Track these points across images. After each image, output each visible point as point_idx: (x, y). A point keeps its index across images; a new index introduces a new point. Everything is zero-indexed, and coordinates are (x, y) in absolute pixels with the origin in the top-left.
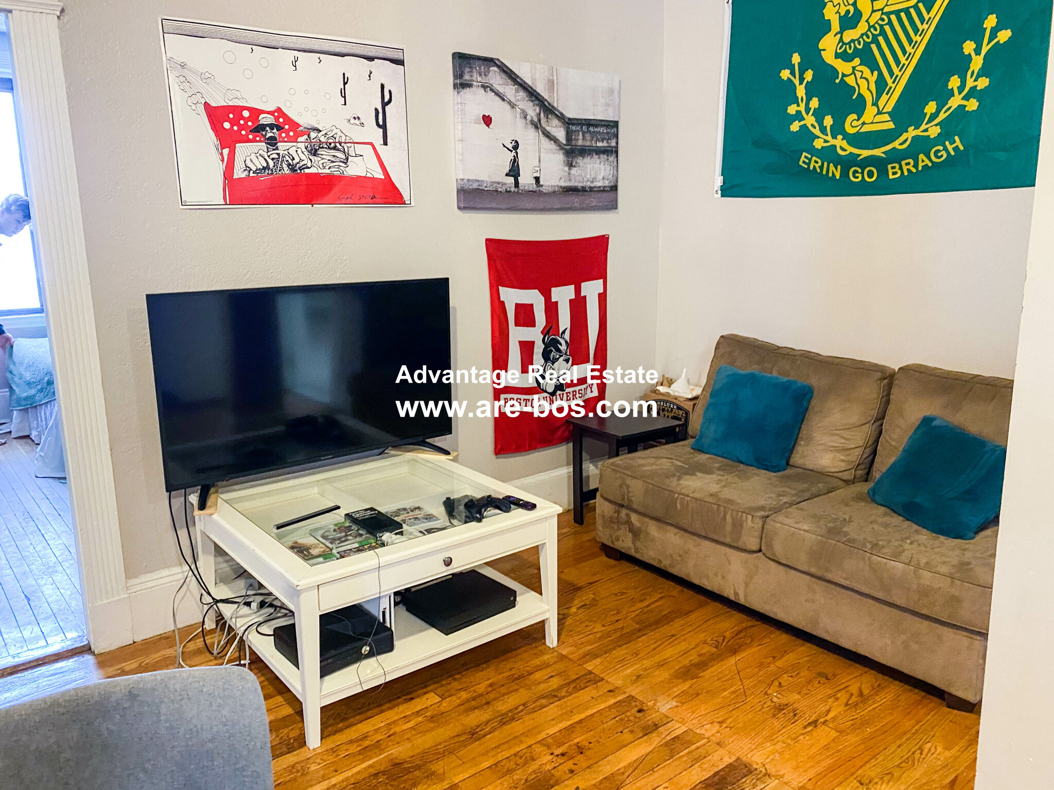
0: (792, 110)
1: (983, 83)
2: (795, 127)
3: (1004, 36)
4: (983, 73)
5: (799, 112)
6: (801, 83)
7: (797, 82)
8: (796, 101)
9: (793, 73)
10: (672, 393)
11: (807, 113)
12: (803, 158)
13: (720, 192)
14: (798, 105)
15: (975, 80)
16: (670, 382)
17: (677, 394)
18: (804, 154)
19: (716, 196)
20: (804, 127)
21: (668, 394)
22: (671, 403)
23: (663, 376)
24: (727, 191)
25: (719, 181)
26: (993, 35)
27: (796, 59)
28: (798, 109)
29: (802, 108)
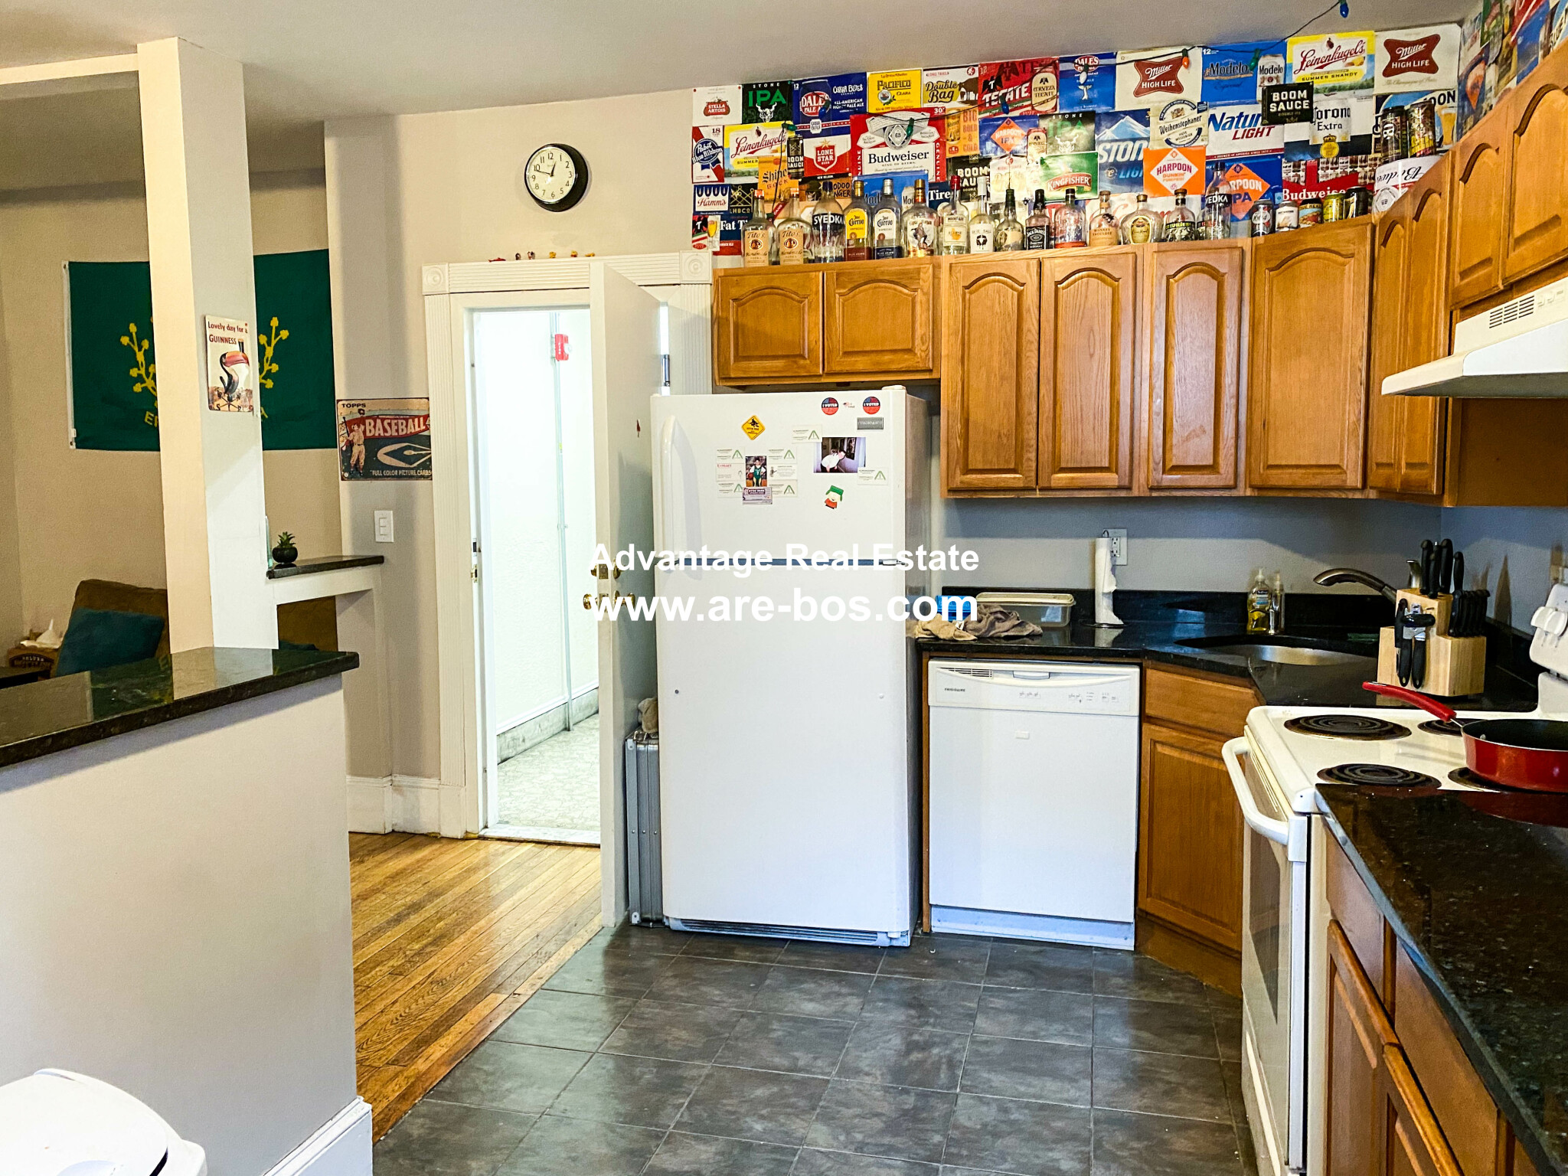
0: (134, 372)
1: (275, 368)
2: (138, 388)
3: (284, 334)
4: (273, 360)
5: (140, 375)
6: (140, 350)
7: (136, 349)
8: (136, 365)
9: (131, 340)
10: (38, 646)
11: (148, 377)
12: (147, 417)
13: (74, 444)
14: (139, 369)
15: (270, 365)
16: (35, 636)
17: (44, 646)
18: (148, 413)
19: (71, 447)
20: (145, 389)
21: (34, 648)
22: (37, 656)
23: (31, 631)
24: (82, 442)
25: (73, 433)
26: (277, 334)
27: (133, 328)
28: (140, 372)
29: (143, 371)
